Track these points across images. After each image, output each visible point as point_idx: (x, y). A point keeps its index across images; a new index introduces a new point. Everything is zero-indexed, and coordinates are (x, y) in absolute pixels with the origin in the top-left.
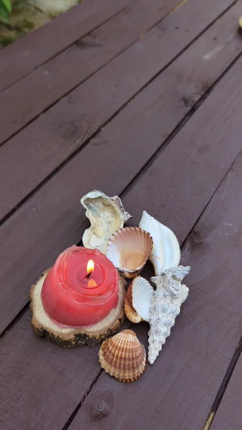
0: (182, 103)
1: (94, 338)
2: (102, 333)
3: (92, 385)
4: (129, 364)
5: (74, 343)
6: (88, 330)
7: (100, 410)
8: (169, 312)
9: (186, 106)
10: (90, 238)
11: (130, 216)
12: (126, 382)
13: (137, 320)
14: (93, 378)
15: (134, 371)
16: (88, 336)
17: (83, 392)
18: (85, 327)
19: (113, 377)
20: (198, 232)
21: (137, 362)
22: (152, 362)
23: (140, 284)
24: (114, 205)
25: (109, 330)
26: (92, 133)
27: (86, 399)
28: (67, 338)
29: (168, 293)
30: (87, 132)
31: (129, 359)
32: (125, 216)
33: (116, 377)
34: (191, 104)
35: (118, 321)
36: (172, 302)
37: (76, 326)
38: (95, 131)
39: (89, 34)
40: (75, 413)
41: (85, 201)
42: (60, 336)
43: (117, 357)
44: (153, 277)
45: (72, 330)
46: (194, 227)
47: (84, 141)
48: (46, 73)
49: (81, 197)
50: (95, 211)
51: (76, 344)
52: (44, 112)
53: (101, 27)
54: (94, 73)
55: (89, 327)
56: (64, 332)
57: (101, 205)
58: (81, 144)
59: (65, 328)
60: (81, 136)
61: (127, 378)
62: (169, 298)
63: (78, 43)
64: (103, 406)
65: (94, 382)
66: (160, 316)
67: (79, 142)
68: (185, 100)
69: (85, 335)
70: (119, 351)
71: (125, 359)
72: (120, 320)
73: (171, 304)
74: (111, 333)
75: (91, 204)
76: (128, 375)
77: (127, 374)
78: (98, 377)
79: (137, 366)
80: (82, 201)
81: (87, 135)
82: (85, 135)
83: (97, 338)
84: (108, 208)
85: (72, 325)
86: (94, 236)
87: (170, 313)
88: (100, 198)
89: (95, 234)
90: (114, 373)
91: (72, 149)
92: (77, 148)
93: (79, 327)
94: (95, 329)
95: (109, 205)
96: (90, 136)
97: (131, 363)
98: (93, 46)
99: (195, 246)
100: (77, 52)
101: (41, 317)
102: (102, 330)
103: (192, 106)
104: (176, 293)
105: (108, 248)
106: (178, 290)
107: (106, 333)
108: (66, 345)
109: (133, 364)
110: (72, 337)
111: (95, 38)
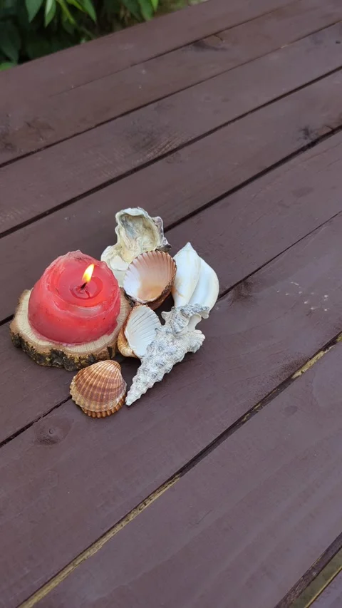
0: (302, 134)
1: (72, 359)
2: (82, 357)
3: (52, 410)
4: (98, 394)
5: (48, 360)
6: (68, 349)
7: (51, 435)
8: (165, 351)
9: (306, 138)
10: (113, 258)
11: (167, 243)
12: (92, 417)
13: (126, 351)
14: (56, 402)
15: (101, 405)
16: (65, 355)
17: (40, 413)
18: (65, 344)
19: (78, 406)
20: (251, 283)
21: (107, 395)
22: (129, 403)
23: (146, 315)
24: (155, 228)
25: (92, 355)
26: (170, 149)
27: (40, 420)
28: (40, 351)
29: (171, 330)
30: (164, 147)
31: (100, 389)
32: (162, 242)
33: (81, 406)
34: (313, 137)
35: (105, 349)
36: (173, 341)
37: (55, 340)
38: (175, 147)
39: (215, 34)
40: (23, 430)
41: (122, 216)
42: (34, 347)
43: (88, 383)
44: (163, 312)
45: (51, 344)
46: (248, 277)
47: (156, 156)
48: (144, 72)
49: (119, 211)
50: (132, 232)
51: (51, 362)
52: (122, 115)
53: (236, 28)
54: (203, 81)
55: (69, 345)
56: (41, 344)
57: (141, 226)
58: (152, 159)
59: (43, 340)
60: (155, 150)
61: (93, 411)
62: (171, 336)
63: (198, 44)
64: (56, 433)
65: (57, 406)
66: (154, 354)
67: (150, 156)
68: (307, 132)
69: (63, 353)
70: (92, 377)
71: (95, 387)
72: (109, 348)
73: (171, 343)
74: (94, 359)
75: (130, 224)
76: (94, 407)
77: (92, 406)
78: (63, 402)
79: (107, 399)
80: (118, 215)
81: (163, 150)
82: (161, 149)
83: (76, 361)
84: (147, 232)
85: (50, 338)
86: (118, 257)
87: (167, 353)
88: (141, 217)
89: (121, 256)
90: (79, 402)
91: (137, 163)
92: (145, 162)
93: (58, 342)
94: (76, 351)
95: (148, 228)
96: (166, 152)
97: (100, 393)
98: (216, 49)
99: (239, 297)
100: (191, 54)
101: (22, 323)
102: (84, 353)
103: (314, 140)
104: (179, 330)
105: (128, 272)
106: (182, 327)
107: (87, 357)
108: (40, 360)
109: (102, 395)
110: (48, 351)
111: (222, 40)
